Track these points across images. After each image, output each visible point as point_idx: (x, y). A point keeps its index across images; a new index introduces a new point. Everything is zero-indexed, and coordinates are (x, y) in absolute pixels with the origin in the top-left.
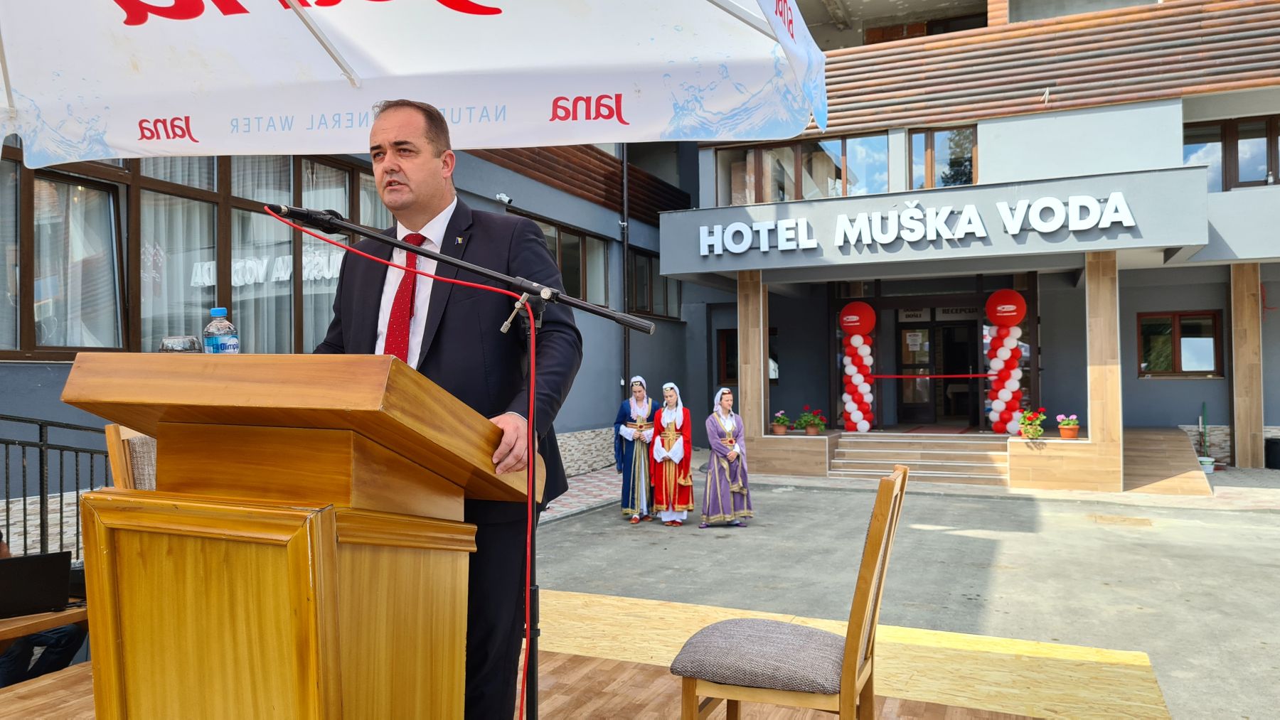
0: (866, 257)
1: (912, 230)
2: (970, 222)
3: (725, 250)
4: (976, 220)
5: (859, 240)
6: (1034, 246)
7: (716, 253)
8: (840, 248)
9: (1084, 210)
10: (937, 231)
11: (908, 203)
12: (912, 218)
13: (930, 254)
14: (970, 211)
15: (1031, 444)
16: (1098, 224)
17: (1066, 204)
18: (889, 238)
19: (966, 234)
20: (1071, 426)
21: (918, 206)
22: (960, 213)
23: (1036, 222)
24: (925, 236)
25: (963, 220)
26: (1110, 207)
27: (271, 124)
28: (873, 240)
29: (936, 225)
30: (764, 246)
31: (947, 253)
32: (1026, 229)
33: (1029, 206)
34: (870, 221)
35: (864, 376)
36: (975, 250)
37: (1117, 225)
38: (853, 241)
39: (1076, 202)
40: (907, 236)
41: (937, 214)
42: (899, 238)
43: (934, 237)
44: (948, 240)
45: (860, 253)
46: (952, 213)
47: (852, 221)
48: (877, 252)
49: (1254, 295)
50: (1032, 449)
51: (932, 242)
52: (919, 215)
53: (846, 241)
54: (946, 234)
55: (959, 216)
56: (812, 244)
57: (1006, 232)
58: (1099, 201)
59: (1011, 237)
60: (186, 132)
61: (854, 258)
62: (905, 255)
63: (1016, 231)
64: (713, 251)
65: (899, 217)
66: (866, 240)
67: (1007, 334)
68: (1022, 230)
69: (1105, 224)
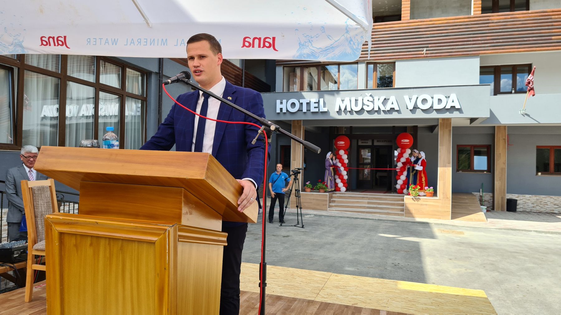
0: (348, 117)
1: (368, 106)
2: (392, 103)
3: (287, 111)
4: (395, 103)
5: (345, 109)
6: (419, 115)
7: (283, 112)
8: (337, 112)
9: (440, 101)
10: (379, 107)
11: (367, 94)
12: (368, 101)
13: (376, 116)
14: (392, 99)
15: (414, 199)
16: (445, 107)
17: (432, 98)
18: (358, 109)
19: (391, 108)
20: (430, 192)
21: (371, 96)
22: (389, 99)
23: (420, 105)
24: (373, 109)
25: (389, 102)
26: (450, 100)
27: (107, 42)
28: (351, 109)
29: (378, 104)
30: (305, 110)
31: (382, 116)
32: (416, 107)
33: (417, 98)
34: (350, 101)
35: (344, 168)
36: (395, 116)
37: (453, 107)
38: (343, 109)
39: (436, 97)
40: (366, 108)
41: (379, 99)
42: (362, 109)
43: (377, 109)
44: (383, 111)
45: (346, 115)
46: (385, 99)
47: (343, 101)
48: (353, 115)
49: (504, 139)
50: (415, 201)
51: (376, 111)
52: (371, 99)
53: (340, 109)
54: (382, 108)
55: (388, 101)
56: (325, 110)
57: (407, 108)
58: (446, 97)
59: (409, 110)
60: (64, 43)
61: (343, 117)
62: (365, 116)
63: (412, 108)
64: (282, 111)
65: (363, 100)
66: (349, 109)
67: (405, 152)
68: (414, 108)
69: (448, 107)
